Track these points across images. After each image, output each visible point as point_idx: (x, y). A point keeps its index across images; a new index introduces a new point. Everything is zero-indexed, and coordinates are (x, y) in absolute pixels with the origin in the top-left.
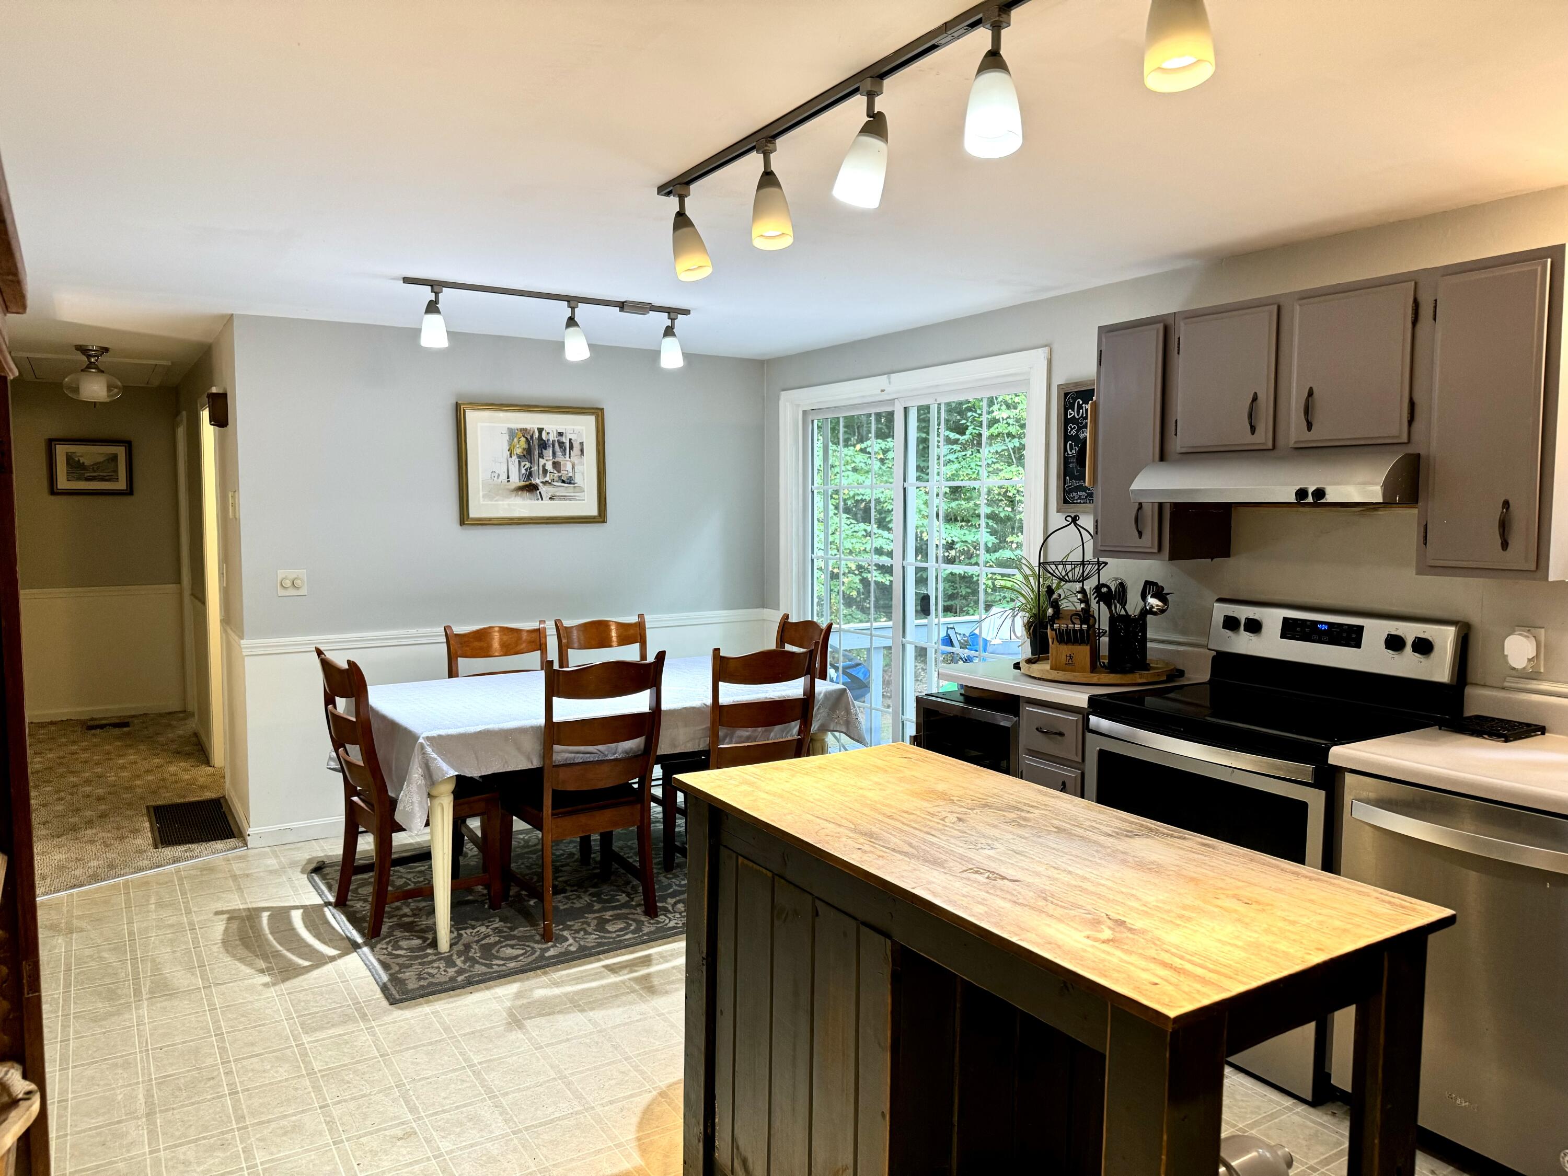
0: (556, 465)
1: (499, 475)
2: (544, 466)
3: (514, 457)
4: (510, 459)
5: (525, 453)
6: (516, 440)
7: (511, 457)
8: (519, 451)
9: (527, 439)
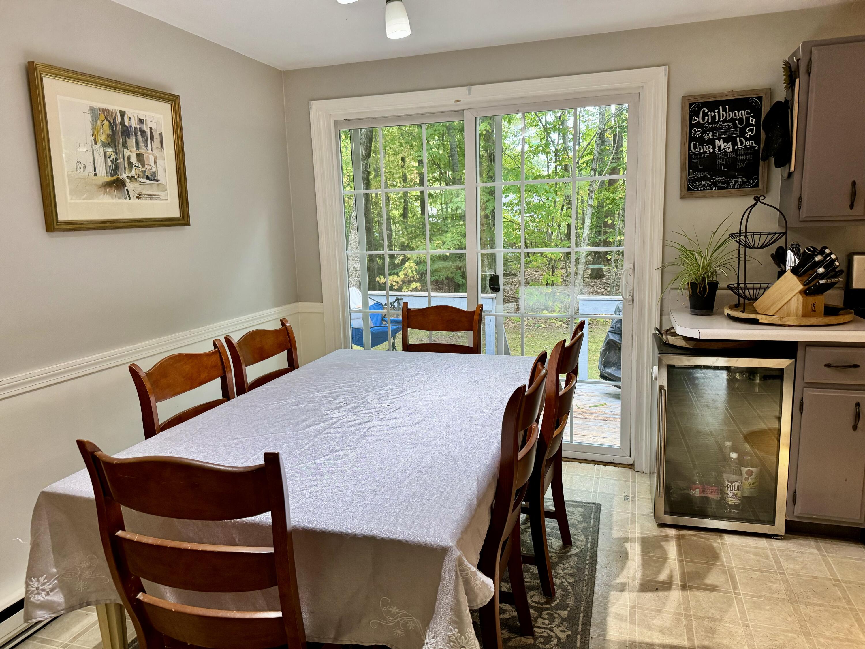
0: (140, 157)
1: (85, 166)
2: (129, 158)
3: (99, 144)
4: (94, 147)
5: (109, 140)
6: (99, 123)
7: (95, 143)
8: (103, 137)
9: (110, 122)
